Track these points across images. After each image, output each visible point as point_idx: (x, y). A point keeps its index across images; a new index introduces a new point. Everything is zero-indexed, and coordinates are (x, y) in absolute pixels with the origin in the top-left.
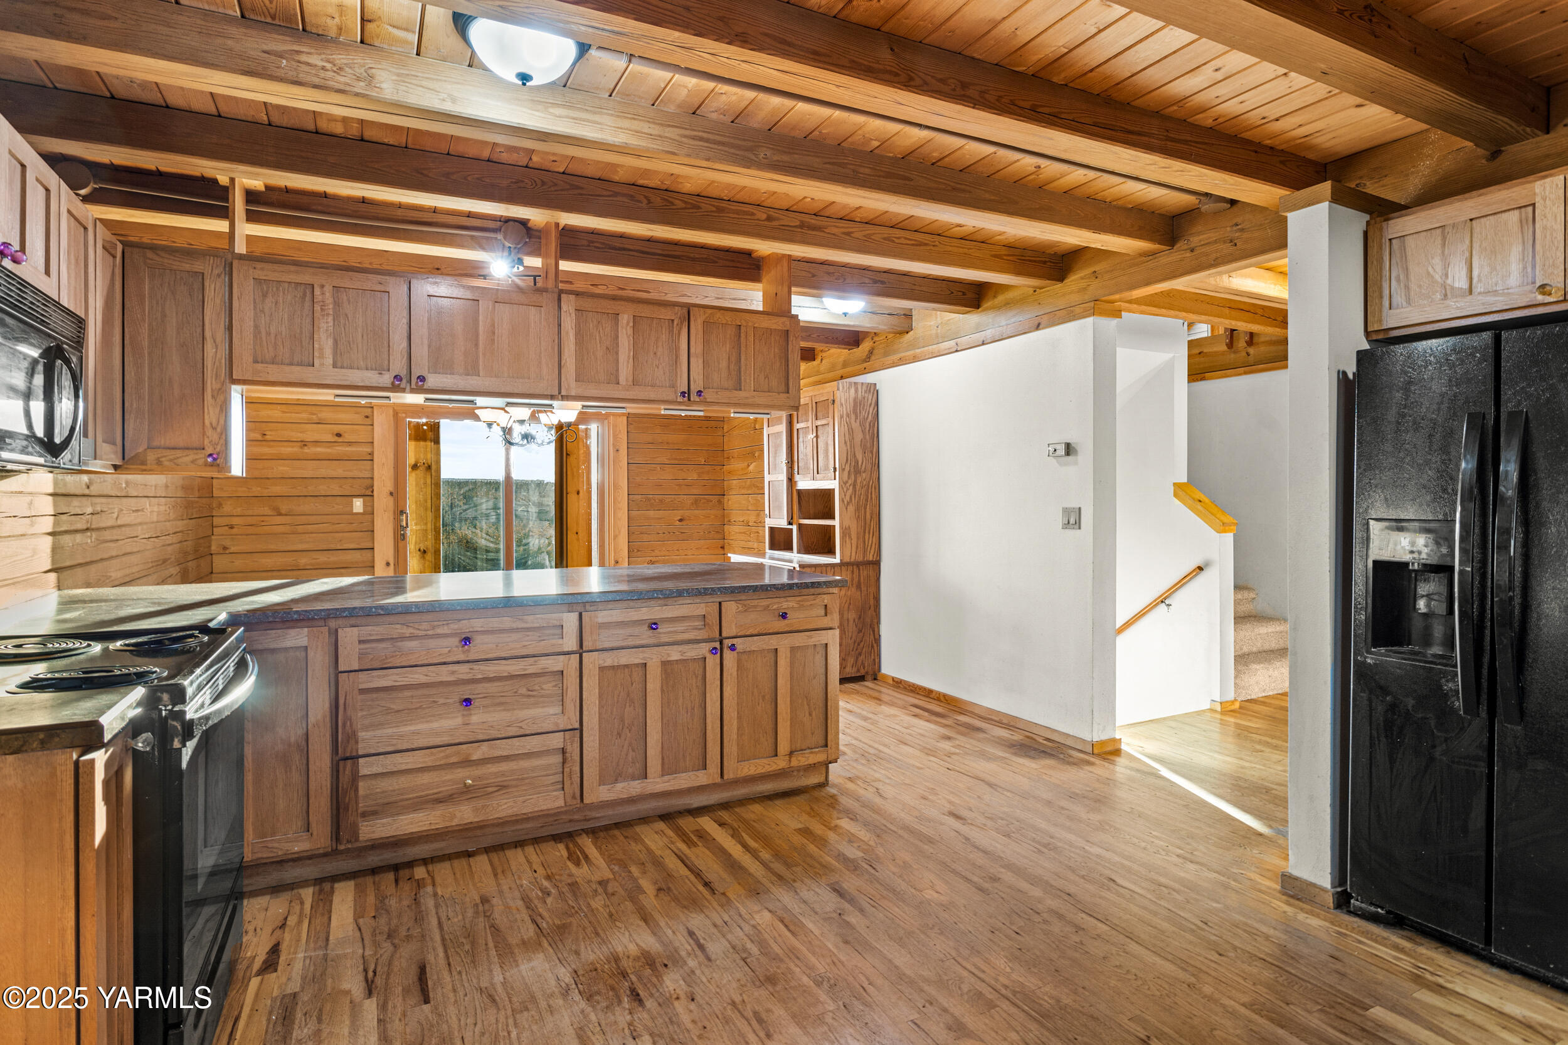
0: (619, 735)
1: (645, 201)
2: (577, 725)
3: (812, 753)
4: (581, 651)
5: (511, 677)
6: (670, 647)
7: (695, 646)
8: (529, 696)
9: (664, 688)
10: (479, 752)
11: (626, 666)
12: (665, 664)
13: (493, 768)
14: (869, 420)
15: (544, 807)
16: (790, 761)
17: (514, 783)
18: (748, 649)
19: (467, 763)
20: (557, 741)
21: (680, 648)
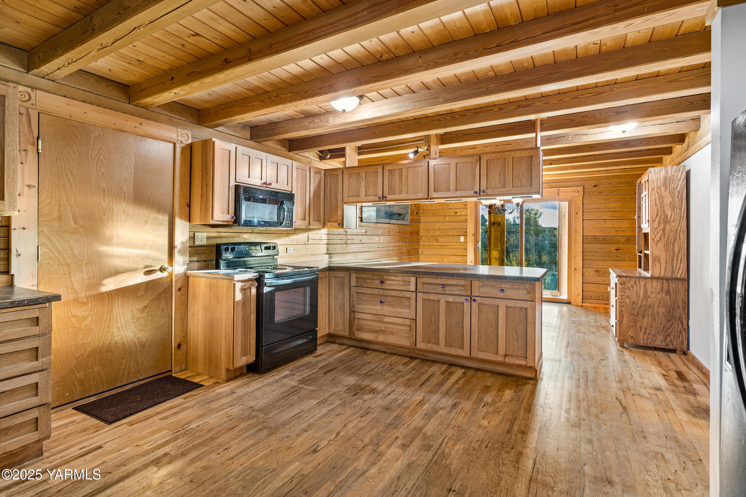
0: (430, 326)
1: (444, 120)
2: (415, 318)
3: (517, 359)
4: (416, 291)
5: (394, 296)
6: (449, 296)
7: (459, 297)
8: (400, 304)
9: (447, 312)
10: (386, 319)
11: (433, 300)
12: (447, 302)
13: (389, 326)
14: (678, 189)
15: (404, 344)
16: (505, 358)
17: (395, 333)
18: (483, 303)
19: (382, 322)
20: (408, 322)
21: (453, 297)
